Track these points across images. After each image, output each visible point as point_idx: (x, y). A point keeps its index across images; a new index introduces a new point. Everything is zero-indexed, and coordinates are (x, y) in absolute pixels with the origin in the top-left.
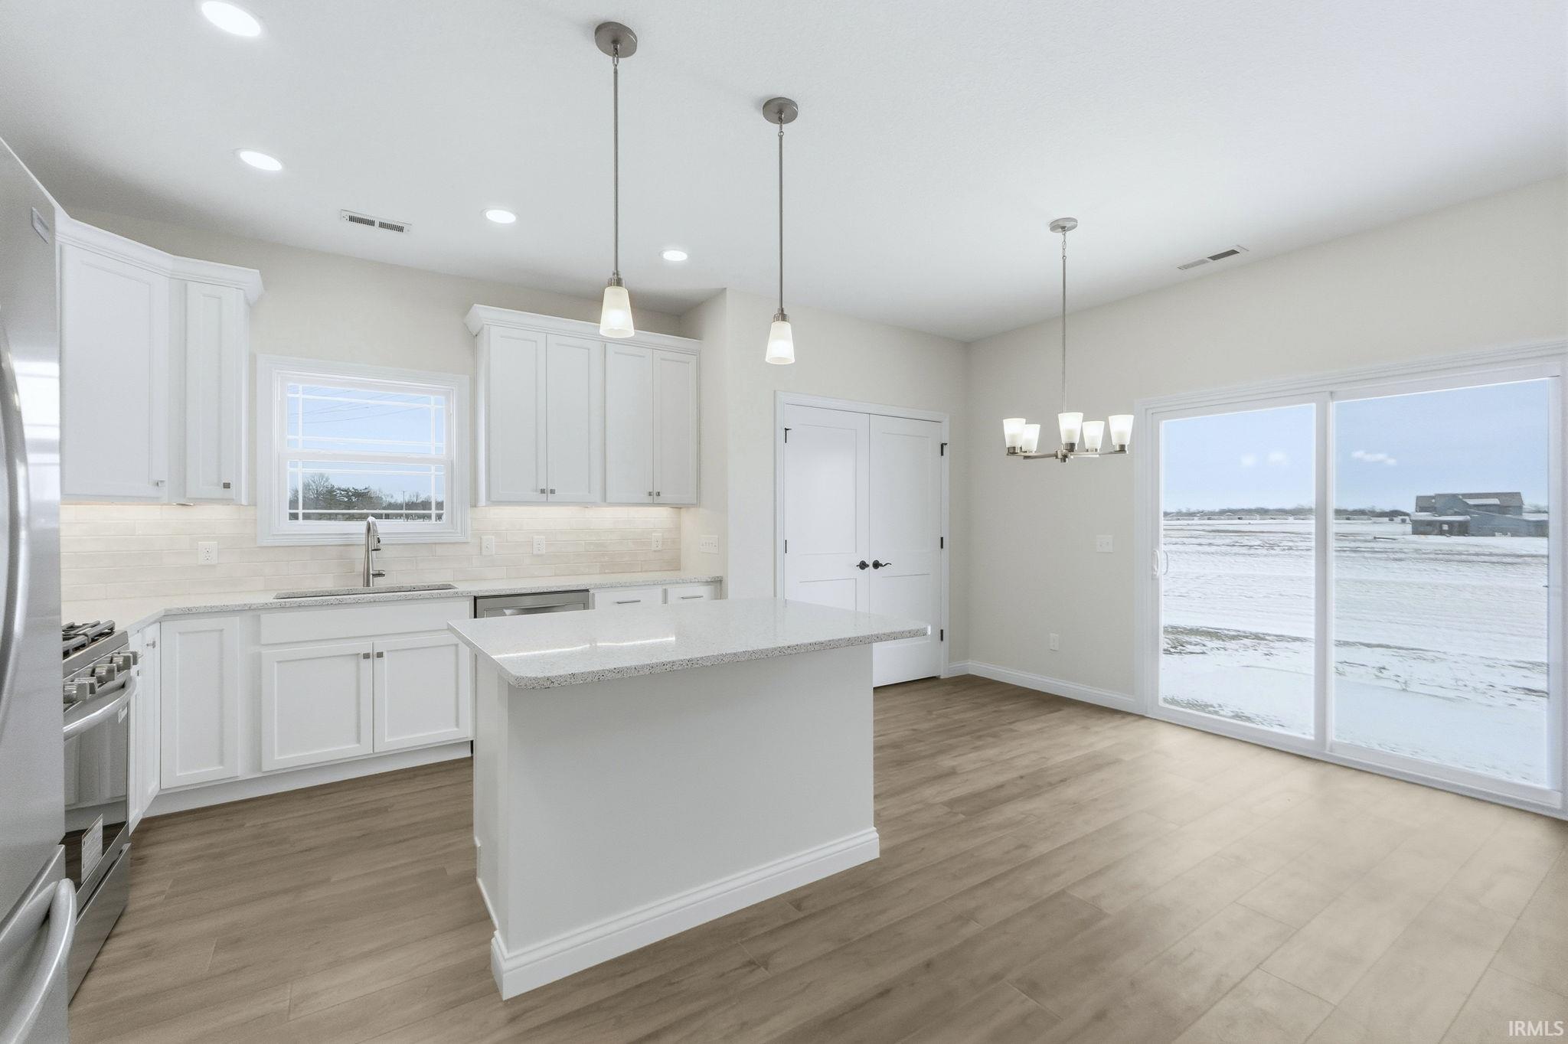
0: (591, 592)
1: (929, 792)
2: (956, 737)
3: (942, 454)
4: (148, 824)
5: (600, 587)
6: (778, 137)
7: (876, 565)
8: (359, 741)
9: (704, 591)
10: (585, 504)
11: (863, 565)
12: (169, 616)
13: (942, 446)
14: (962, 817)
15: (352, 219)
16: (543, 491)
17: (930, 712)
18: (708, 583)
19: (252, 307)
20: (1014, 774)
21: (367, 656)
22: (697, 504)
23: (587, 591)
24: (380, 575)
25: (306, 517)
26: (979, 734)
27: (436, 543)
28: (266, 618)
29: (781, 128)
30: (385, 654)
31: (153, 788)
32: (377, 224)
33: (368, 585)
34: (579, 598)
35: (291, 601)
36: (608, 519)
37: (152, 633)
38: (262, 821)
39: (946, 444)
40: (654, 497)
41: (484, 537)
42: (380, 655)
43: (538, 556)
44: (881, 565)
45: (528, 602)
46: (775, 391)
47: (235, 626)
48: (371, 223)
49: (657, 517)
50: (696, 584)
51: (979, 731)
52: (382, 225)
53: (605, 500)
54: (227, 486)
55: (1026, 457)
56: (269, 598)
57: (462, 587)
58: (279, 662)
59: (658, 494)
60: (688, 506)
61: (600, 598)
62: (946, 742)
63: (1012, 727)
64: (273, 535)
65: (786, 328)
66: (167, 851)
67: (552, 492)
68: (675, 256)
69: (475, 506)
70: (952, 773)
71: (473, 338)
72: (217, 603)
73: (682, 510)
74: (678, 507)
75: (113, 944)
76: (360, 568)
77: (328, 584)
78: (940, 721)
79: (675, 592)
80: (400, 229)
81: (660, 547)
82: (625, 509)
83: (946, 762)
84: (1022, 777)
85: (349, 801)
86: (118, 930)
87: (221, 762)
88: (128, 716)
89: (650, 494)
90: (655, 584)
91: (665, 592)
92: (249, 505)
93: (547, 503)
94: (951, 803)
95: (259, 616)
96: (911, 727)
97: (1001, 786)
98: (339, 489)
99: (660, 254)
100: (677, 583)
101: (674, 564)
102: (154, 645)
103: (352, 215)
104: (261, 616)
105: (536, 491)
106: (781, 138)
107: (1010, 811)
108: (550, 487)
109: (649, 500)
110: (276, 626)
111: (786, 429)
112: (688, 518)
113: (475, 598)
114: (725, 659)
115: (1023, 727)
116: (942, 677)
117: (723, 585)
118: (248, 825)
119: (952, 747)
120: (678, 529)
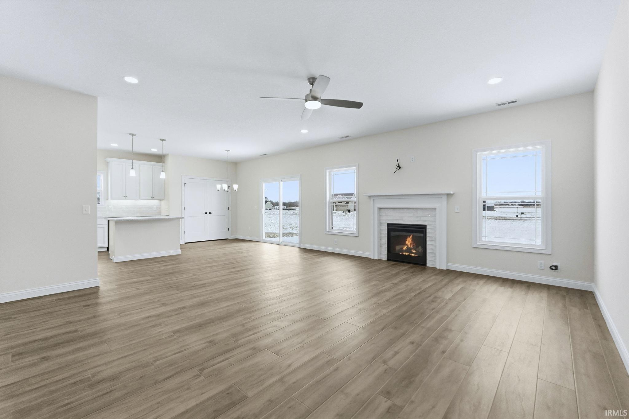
7: (210, 213)
10: (136, 199)
11: (206, 213)
16: (124, 197)
22: (164, 199)
36: (142, 202)
40: (153, 198)
43: (124, 211)
46: (182, 175)
49: (155, 202)
53: (140, 199)
60: (162, 200)
65: (164, 173)
67: (127, 197)
69: (108, 200)
74: (161, 200)
81: (156, 209)
82: (146, 201)
93: (125, 199)
101: (159, 213)
109: (151, 198)
111: (185, 184)
112: (163, 202)
120: (161, 205)
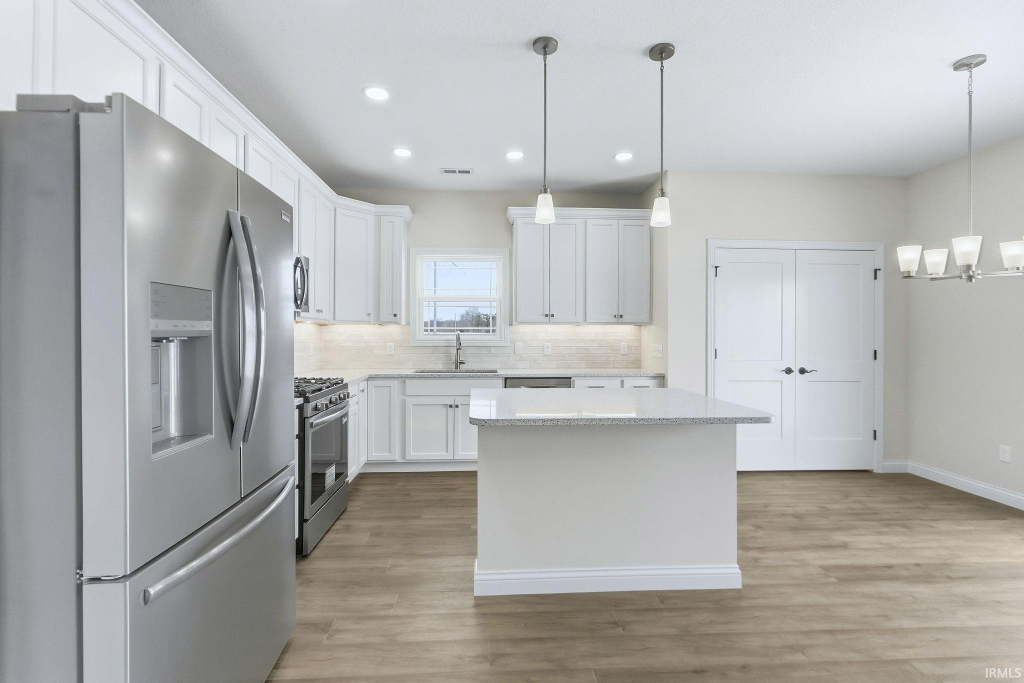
0: (572, 379)
1: (810, 556)
2: (862, 520)
3: (876, 278)
4: (362, 477)
5: (579, 376)
6: (660, 70)
7: (802, 371)
8: (447, 451)
9: (651, 383)
10: (577, 324)
11: (789, 371)
12: (370, 378)
13: (876, 271)
14: (833, 580)
15: (446, 172)
16: (547, 315)
17: (846, 497)
18: (655, 377)
19: (408, 225)
20: (911, 561)
21: (451, 406)
22: (650, 322)
24: (463, 363)
25: (438, 331)
26: (890, 522)
27: (491, 346)
28: (408, 382)
29: (662, 63)
30: (460, 406)
31: (363, 459)
32: (457, 172)
33: (457, 369)
34: (565, 382)
35: (424, 375)
36: (591, 332)
37: (363, 385)
38: (403, 484)
39: (880, 269)
40: (619, 318)
41: (516, 343)
42: (457, 406)
43: (547, 355)
44: (807, 372)
46: (707, 240)
47: (395, 384)
48: (455, 172)
49: (624, 332)
50: (643, 378)
51: (888, 520)
52: (460, 172)
53: (585, 321)
54: (395, 315)
55: (932, 279)
56: (410, 372)
57: (500, 372)
58: (412, 405)
59: (621, 316)
60: (646, 324)
61: (577, 382)
62: (850, 523)
63: (932, 523)
64: (417, 340)
66: (368, 489)
67: (553, 316)
68: (624, 157)
69: (512, 325)
70: (845, 546)
71: (510, 226)
72: (387, 373)
73: (642, 327)
74: (639, 324)
75: (338, 523)
76: (454, 359)
77: (439, 366)
78: (857, 506)
79: (629, 383)
80: (468, 172)
81: (626, 352)
82: (602, 326)
83: (840, 537)
84: (917, 565)
85: (440, 482)
86: (341, 517)
87: (390, 453)
88: (347, 422)
89: (616, 316)
90: (615, 376)
91: (623, 381)
92: (407, 325)
93: (549, 323)
94: (827, 569)
95: (405, 380)
96: (821, 505)
97: (890, 567)
98: (483, 314)
99: (614, 157)
100: (630, 376)
101: (637, 363)
102: (363, 391)
103: (446, 170)
104: (406, 381)
105: (543, 315)
106: (662, 71)
107: (886, 588)
108: (551, 313)
109: (615, 320)
110: (413, 387)
111: (716, 267)
112: (646, 332)
113: (506, 379)
114: (594, 423)
115: (943, 526)
116: (875, 471)
117: (665, 379)
118: (398, 484)
119: (854, 527)
120: (640, 340)
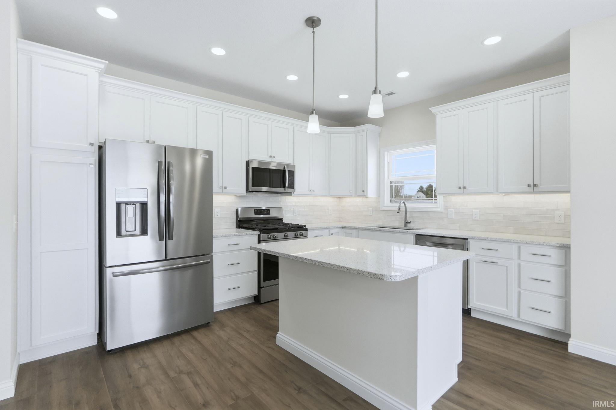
5: (473, 238)
19: (380, 134)
23: (467, 239)
33: (405, 226)
41: (449, 210)
45: (436, 240)
59: (536, 186)
67: (465, 188)
79: (526, 250)
89: (529, 186)
108: (465, 185)
113: (418, 236)
